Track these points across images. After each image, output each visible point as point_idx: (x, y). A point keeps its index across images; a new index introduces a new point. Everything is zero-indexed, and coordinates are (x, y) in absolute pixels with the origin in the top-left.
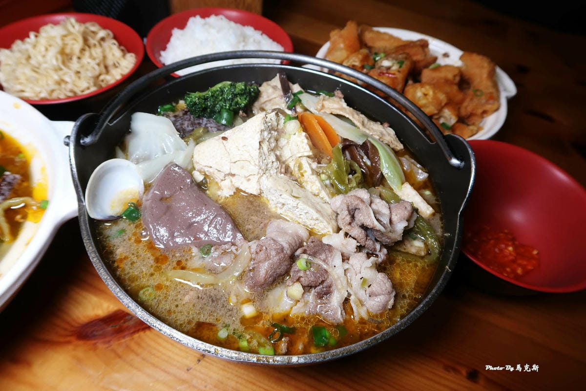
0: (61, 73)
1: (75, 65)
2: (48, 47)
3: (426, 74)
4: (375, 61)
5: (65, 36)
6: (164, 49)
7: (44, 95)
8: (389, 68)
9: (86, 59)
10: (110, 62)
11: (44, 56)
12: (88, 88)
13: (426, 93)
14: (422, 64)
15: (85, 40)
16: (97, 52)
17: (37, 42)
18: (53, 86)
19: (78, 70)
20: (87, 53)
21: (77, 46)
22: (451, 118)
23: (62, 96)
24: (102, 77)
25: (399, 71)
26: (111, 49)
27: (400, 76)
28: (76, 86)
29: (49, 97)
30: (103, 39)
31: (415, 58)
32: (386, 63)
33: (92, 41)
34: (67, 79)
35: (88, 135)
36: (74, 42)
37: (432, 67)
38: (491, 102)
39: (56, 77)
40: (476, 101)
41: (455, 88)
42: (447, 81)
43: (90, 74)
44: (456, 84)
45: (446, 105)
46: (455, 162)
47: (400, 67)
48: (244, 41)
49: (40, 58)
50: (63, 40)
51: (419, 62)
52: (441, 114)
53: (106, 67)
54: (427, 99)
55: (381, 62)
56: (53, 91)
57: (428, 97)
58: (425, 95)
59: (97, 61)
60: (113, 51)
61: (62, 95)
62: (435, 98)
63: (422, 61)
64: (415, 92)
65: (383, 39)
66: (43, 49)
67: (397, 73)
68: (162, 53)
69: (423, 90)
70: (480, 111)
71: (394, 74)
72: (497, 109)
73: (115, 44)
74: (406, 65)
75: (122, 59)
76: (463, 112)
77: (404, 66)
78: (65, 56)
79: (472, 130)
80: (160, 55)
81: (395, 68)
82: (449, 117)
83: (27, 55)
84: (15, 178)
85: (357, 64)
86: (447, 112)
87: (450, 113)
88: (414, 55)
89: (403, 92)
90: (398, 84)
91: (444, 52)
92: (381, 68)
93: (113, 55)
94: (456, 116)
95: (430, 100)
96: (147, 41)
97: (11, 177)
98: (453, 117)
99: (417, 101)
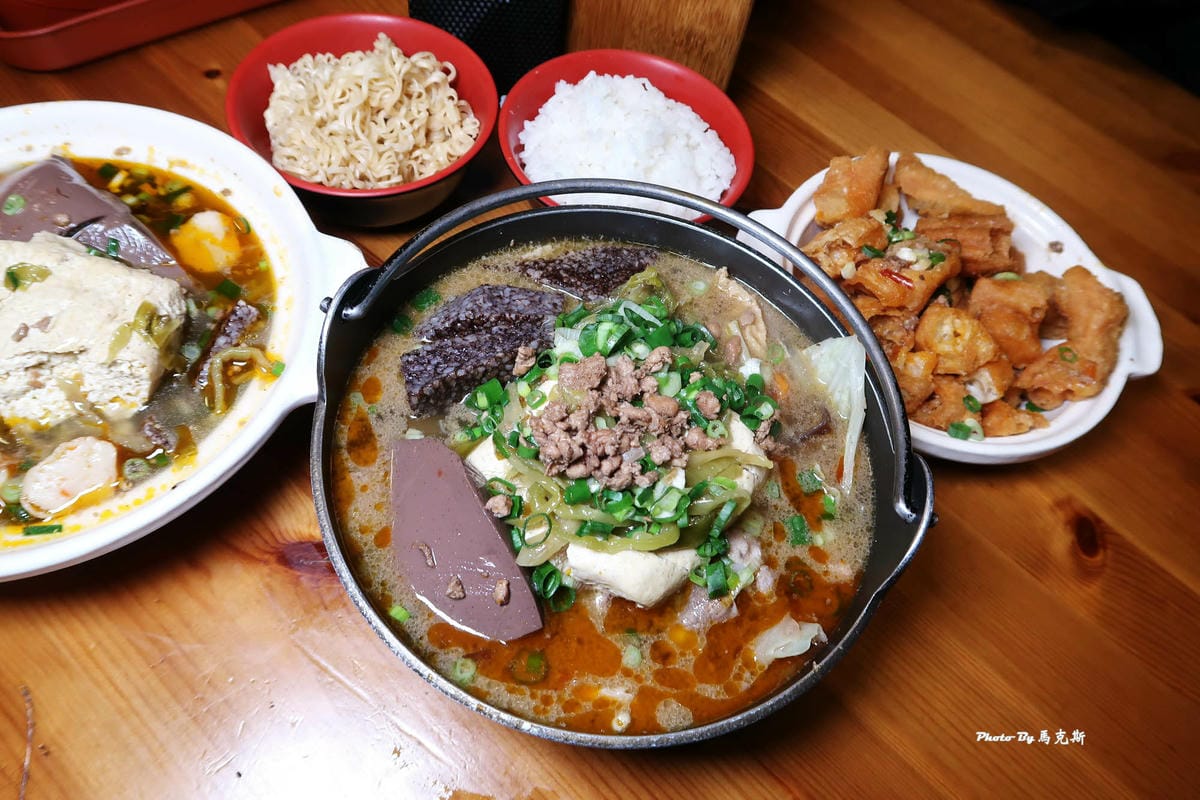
0: (354, 144)
1: (379, 130)
2: (347, 91)
3: (983, 290)
4: (891, 243)
5: (376, 80)
6: (532, 117)
7: (318, 179)
8: (907, 265)
9: (400, 119)
10: (436, 125)
11: (336, 106)
12: (389, 178)
13: (959, 331)
14: (985, 267)
15: (406, 83)
16: (418, 108)
18: (335, 168)
19: (384, 137)
20: (403, 110)
21: (389, 97)
22: (990, 390)
23: (347, 185)
24: (417, 153)
25: (922, 278)
26: (444, 106)
27: (920, 288)
28: (370, 168)
30: (436, 84)
31: (968, 253)
32: (905, 254)
33: (416, 88)
34: (360, 156)
35: (355, 305)
36: (389, 90)
37: (1002, 277)
38: (1086, 378)
39: (344, 153)
40: (1059, 368)
41: (1026, 331)
42: (1018, 314)
43: (398, 148)
44: (1031, 324)
45: (988, 363)
46: (902, 507)
47: (932, 266)
48: (664, 147)
49: (330, 107)
50: (371, 84)
51: (976, 262)
52: (976, 377)
53: (428, 134)
54: (955, 344)
55: (899, 248)
56: (334, 174)
57: (959, 340)
58: (956, 335)
59: (416, 125)
60: (446, 107)
61: (345, 183)
62: (971, 348)
63: (987, 262)
64: (941, 324)
66: (339, 93)
67: (916, 279)
68: (527, 123)
70: (1057, 389)
71: (908, 280)
72: (1097, 394)
73: (452, 98)
74: (940, 270)
75: (458, 127)
76: (1024, 381)
77: (938, 268)
78: (370, 111)
79: (1020, 425)
80: (522, 128)
81: (921, 267)
82: (986, 388)
83: (313, 95)
84: (250, 312)
85: (849, 242)
86: (985, 377)
87: (990, 380)
88: (971, 247)
89: (921, 314)
90: (911, 301)
91: (1054, 240)
92: (893, 262)
93: (445, 115)
94: (999, 388)
95: (960, 348)
96: (506, 101)
97: (245, 310)
98: (994, 390)
99: (936, 341)
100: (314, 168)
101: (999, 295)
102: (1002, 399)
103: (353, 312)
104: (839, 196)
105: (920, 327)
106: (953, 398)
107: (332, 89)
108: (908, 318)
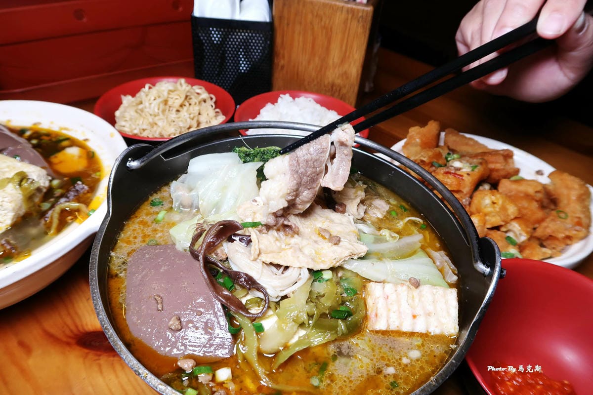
0: (157, 118)
2: (157, 98)
3: (505, 185)
4: (448, 161)
5: (172, 91)
6: (253, 117)
7: (136, 132)
8: (459, 169)
9: (183, 113)
11: (151, 104)
13: (495, 201)
14: (502, 173)
15: (188, 97)
16: (195, 109)
17: (149, 92)
18: (145, 127)
19: (174, 120)
20: (186, 109)
21: (179, 101)
22: (521, 234)
23: (150, 136)
25: (469, 175)
26: (207, 110)
27: (469, 180)
28: (165, 130)
30: (204, 100)
31: (492, 166)
32: (457, 164)
33: (194, 100)
34: (160, 123)
35: (136, 160)
36: (178, 97)
37: (513, 178)
38: (578, 228)
39: (151, 120)
40: (558, 223)
41: (535, 205)
42: (527, 196)
43: (182, 125)
44: (536, 201)
45: (516, 218)
47: (473, 170)
49: (147, 105)
50: (169, 94)
51: (496, 170)
52: (510, 227)
53: (199, 124)
54: (494, 208)
55: (453, 163)
56: (144, 130)
57: (495, 205)
58: (494, 203)
59: (192, 116)
60: (209, 111)
62: (504, 209)
63: (504, 169)
64: (483, 198)
65: (467, 144)
66: (153, 98)
67: (466, 175)
69: (493, 198)
70: (561, 236)
72: (584, 238)
73: (212, 106)
74: (479, 171)
75: (214, 119)
76: (539, 233)
77: (476, 170)
78: (168, 107)
79: (544, 253)
81: (467, 170)
82: (518, 233)
83: (140, 101)
84: (83, 188)
85: (425, 159)
86: (516, 227)
87: (519, 228)
88: (492, 162)
89: (471, 197)
90: (464, 187)
91: (537, 169)
92: (450, 167)
93: (208, 114)
94: (527, 232)
95: (497, 209)
96: (240, 107)
97: (81, 186)
98: (524, 234)
99: (483, 207)
100: (134, 127)
101: (514, 187)
102: (529, 239)
103: (134, 164)
104: (416, 145)
105: (472, 203)
106: (499, 238)
107: (149, 97)
108: (464, 198)
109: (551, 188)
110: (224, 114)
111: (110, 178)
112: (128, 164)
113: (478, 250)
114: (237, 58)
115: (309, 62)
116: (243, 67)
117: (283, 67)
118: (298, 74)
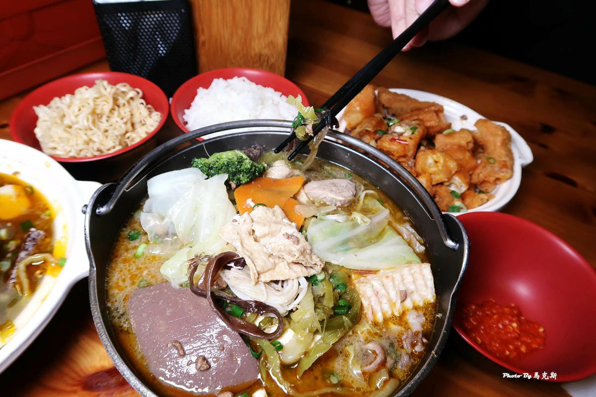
0: (89, 133)
1: (104, 125)
2: (81, 108)
3: (440, 140)
4: (389, 126)
5: (97, 98)
6: (188, 107)
8: (401, 134)
9: (115, 118)
10: (136, 119)
11: (76, 116)
12: (114, 147)
13: (437, 160)
14: (436, 129)
15: (115, 100)
16: (125, 111)
17: (71, 103)
18: (81, 147)
19: (107, 129)
20: (116, 113)
21: (107, 107)
22: (461, 186)
23: (89, 155)
24: (128, 135)
25: (411, 138)
26: (138, 108)
27: (411, 144)
28: (102, 144)
29: (76, 156)
30: (132, 98)
31: (428, 124)
32: (399, 130)
33: (121, 101)
34: (95, 139)
35: (104, 205)
36: (105, 103)
37: (446, 132)
38: (504, 170)
39: (85, 138)
40: (489, 168)
41: (468, 155)
42: (460, 147)
43: (117, 133)
44: (469, 151)
45: (456, 172)
46: (450, 243)
47: (413, 133)
48: (262, 104)
49: (73, 118)
50: (95, 101)
51: (432, 127)
52: (452, 181)
53: (133, 125)
54: (438, 167)
55: (394, 128)
57: (438, 164)
58: (436, 162)
59: (125, 120)
60: (140, 110)
61: (89, 154)
62: (445, 166)
63: (437, 126)
64: (426, 159)
65: (400, 101)
66: (77, 110)
67: (408, 140)
68: (186, 111)
69: (434, 156)
70: (492, 179)
71: (405, 141)
72: (511, 177)
73: (142, 104)
74: (418, 133)
75: (148, 118)
76: (475, 179)
77: (416, 133)
78: (96, 116)
79: (482, 200)
80: (184, 113)
81: (408, 133)
82: (459, 185)
83: (62, 114)
84: (39, 234)
85: (369, 129)
86: (457, 180)
87: (460, 181)
88: (428, 121)
89: (415, 158)
90: (409, 151)
91: (462, 115)
92: (394, 134)
93: (140, 113)
94: (466, 184)
95: (440, 168)
96: (173, 100)
97: (36, 233)
98: (464, 185)
99: (427, 167)
100: (68, 149)
101: (449, 140)
102: (468, 189)
103: (103, 210)
104: (356, 112)
105: (417, 164)
106: (445, 194)
107: (72, 109)
108: (410, 161)
109: (478, 135)
110: (157, 110)
111: (85, 234)
112: (97, 211)
113: (445, 227)
114: (155, 43)
115: (232, 36)
116: (162, 51)
117: (204, 43)
118: (221, 48)
